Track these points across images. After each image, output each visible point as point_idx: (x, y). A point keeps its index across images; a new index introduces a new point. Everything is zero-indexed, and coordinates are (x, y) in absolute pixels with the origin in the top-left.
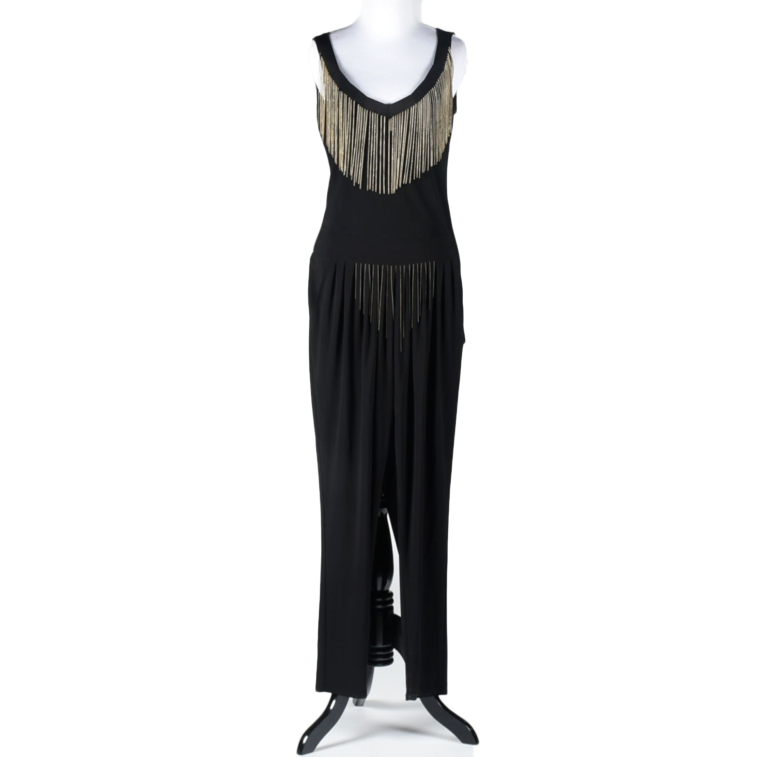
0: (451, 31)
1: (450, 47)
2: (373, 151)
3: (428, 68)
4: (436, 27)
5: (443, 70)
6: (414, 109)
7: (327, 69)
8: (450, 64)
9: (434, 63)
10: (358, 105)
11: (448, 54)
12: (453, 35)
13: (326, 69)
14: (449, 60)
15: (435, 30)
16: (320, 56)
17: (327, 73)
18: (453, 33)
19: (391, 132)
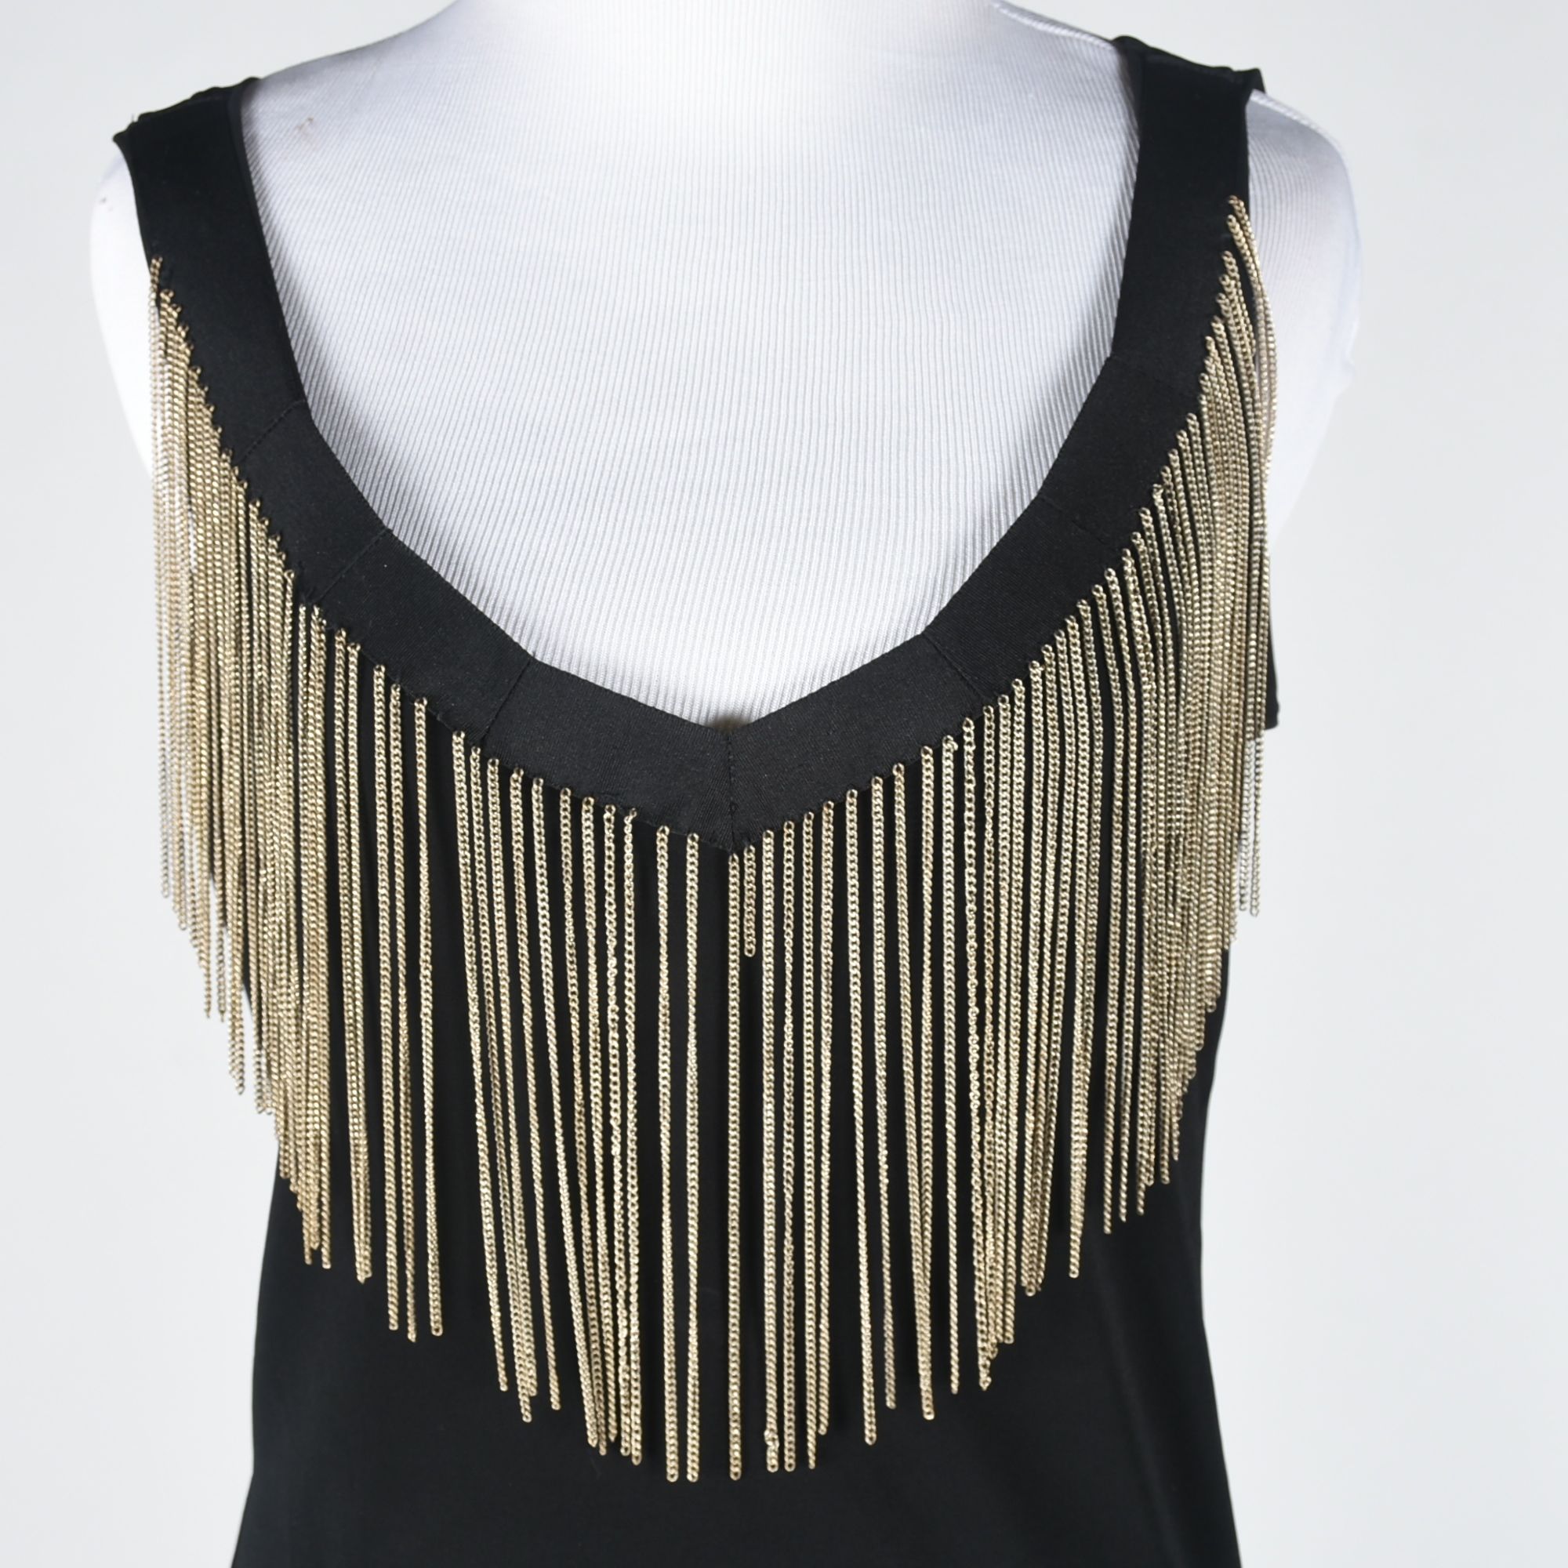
0: (1239, 63)
1: (1245, 197)
2: (607, 1131)
3: (1062, 388)
4: (1112, 36)
5: (1188, 398)
6: (948, 764)
7: (209, 400)
8: (1244, 344)
9: (1117, 343)
10: (458, 741)
11: (1229, 259)
12: (1255, 97)
13: (198, 394)
14: (1241, 309)
15: (1110, 60)
16: (160, 286)
17: (208, 437)
18: (1252, 80)
19: (751, 968)
